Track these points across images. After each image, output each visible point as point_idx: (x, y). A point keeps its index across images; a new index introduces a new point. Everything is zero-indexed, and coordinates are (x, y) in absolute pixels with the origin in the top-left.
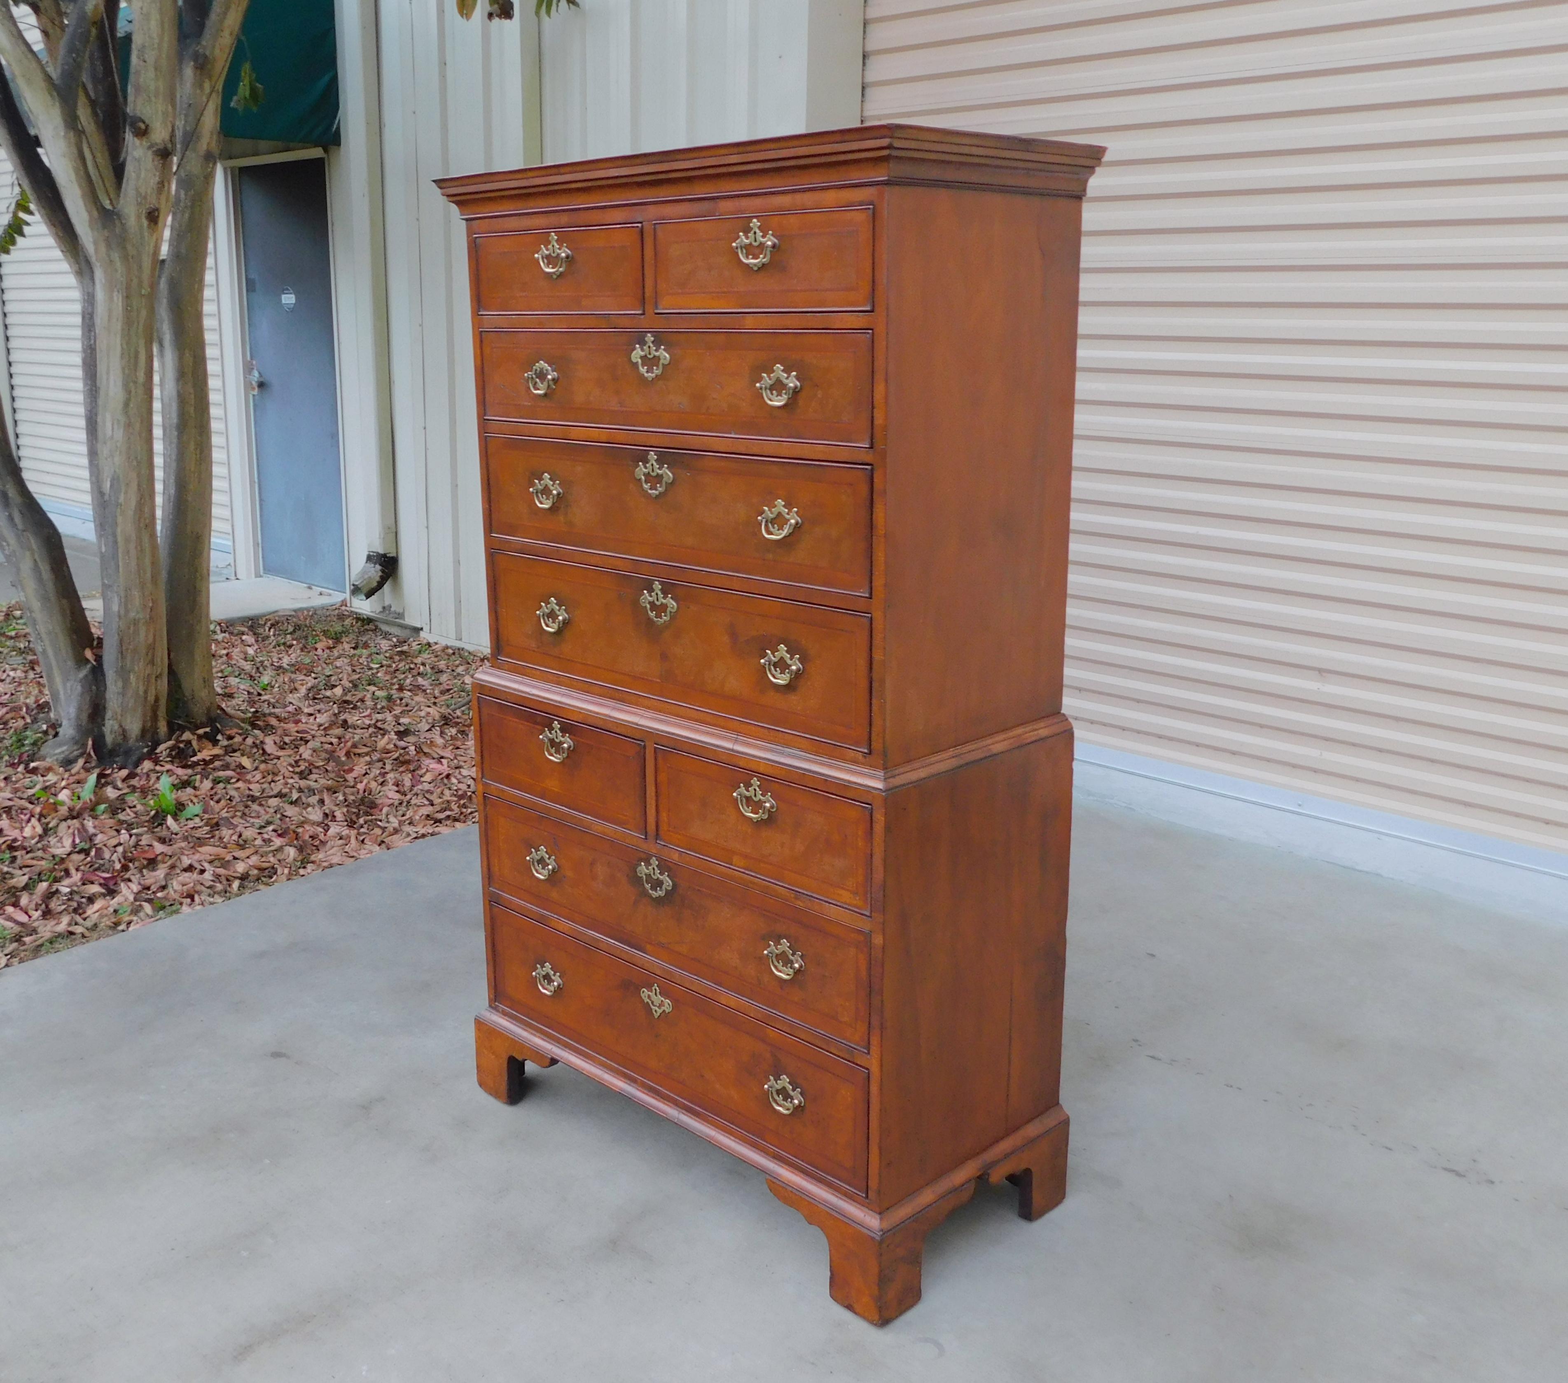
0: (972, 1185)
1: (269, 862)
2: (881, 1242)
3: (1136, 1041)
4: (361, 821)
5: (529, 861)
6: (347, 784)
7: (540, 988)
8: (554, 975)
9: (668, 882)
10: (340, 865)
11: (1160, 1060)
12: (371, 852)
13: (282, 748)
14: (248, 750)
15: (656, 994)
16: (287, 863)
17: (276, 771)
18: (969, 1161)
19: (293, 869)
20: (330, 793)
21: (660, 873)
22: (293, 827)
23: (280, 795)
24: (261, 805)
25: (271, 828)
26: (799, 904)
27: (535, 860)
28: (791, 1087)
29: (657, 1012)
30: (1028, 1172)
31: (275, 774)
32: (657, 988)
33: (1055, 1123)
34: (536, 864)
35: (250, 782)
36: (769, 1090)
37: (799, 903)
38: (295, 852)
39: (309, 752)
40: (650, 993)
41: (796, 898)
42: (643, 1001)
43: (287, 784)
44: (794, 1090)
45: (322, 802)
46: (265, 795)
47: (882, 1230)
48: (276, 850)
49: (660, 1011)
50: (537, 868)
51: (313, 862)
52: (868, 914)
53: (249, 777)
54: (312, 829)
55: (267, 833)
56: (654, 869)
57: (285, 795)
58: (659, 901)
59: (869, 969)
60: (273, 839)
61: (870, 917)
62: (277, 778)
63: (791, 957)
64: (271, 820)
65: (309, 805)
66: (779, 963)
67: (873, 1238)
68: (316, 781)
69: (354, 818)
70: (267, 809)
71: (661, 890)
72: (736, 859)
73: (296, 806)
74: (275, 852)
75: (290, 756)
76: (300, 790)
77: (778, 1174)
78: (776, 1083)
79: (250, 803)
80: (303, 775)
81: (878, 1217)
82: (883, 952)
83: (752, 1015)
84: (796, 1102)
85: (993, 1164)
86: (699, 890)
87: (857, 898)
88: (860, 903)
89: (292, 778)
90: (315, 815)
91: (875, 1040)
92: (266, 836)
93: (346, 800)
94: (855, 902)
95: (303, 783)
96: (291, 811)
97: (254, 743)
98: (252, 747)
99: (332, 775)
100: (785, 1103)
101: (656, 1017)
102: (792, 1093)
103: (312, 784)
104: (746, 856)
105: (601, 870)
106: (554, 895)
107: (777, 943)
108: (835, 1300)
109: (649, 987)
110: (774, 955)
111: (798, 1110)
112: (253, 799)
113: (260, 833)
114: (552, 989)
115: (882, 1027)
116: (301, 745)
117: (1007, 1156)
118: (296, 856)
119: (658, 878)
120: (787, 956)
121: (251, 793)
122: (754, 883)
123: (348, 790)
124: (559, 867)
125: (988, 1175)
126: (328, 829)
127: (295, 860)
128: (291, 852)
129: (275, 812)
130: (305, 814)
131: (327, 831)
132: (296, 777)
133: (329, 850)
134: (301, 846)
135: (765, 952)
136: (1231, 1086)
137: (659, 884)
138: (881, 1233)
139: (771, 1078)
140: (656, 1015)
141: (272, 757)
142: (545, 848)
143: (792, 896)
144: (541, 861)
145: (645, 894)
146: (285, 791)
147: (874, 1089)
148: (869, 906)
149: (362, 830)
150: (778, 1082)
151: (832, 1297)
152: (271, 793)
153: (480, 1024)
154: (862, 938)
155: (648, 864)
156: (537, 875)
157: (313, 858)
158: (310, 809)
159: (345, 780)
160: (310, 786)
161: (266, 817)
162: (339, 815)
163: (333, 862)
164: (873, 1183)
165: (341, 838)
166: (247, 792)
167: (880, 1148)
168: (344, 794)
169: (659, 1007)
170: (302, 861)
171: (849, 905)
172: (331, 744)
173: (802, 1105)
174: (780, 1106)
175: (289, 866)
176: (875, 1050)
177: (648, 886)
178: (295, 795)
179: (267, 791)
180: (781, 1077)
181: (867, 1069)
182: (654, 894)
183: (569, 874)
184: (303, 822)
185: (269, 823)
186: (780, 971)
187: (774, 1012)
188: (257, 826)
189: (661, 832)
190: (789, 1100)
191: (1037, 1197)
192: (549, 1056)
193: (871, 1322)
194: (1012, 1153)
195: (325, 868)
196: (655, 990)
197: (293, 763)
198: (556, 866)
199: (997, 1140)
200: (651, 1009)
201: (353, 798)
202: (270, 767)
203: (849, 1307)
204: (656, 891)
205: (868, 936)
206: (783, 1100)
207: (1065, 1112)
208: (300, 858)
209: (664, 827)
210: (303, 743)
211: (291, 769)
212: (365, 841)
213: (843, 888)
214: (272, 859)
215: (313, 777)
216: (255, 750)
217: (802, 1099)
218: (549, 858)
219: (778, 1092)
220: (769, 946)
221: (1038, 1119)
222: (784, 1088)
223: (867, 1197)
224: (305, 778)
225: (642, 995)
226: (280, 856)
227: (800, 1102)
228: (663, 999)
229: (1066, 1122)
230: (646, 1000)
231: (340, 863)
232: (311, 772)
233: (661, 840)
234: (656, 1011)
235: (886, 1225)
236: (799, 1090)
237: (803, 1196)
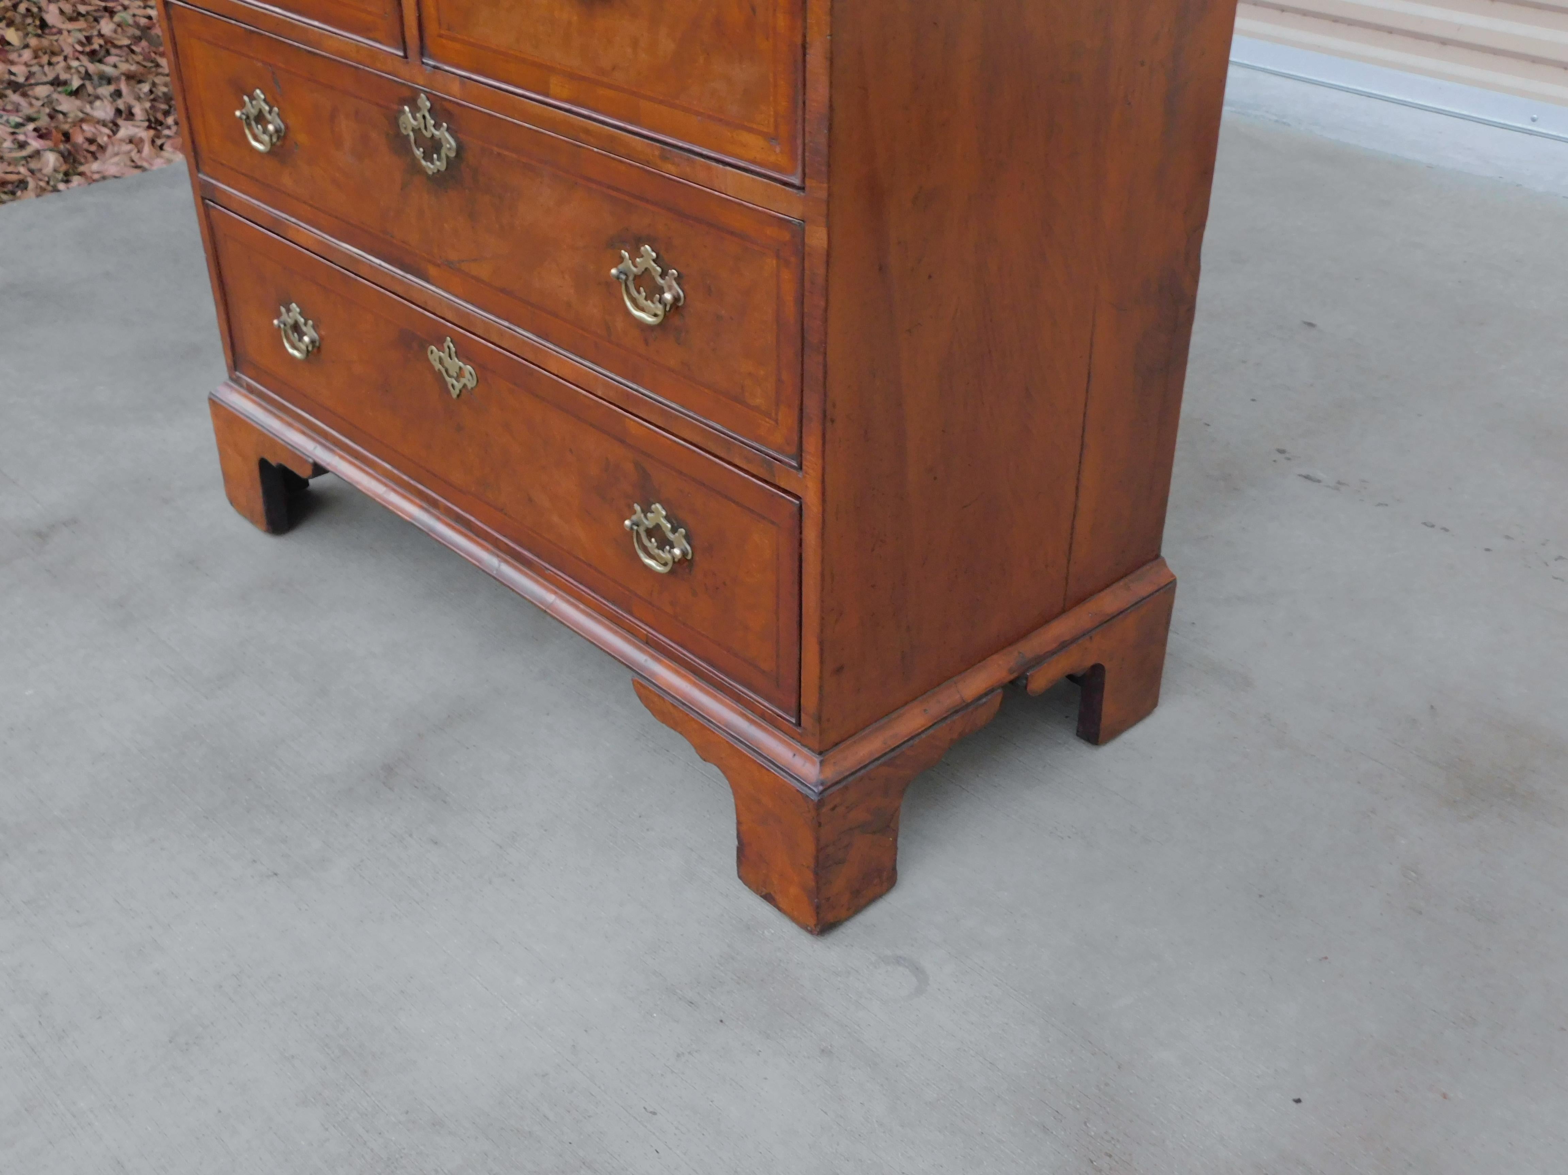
0: (996, 699)
1: (19, 173)
2: (820, 804)
3: (1281, 452)
4: (170, 120)
5: (240, 118)
6: (160, 70)
7: (287, 345)
8: (306, 324)
9: (449, 143)
10: (115, 177)
11: (1319, 481)
12: (169, 161)
13: (71, 19)
14: (18, 19)
15: (450, 356)
16: (45, 175)
17: (56, 49)
18: (995, 657)
19: (52, 183)
20: (133, 82)
21: (434, 126)
22: (66, 127)
23: (56, 83)
24: (24, 95)
25: (31, 126)
26: (670, 170)
27: (252, 117)
28: (669, 526)
29: (455, 386)
30: (1097, 670)
31: (53, 53)
32: (451, 345)
33: (1149, 589)
34: (253, 123)
35: (12, 63)
36: (632, 529)
37: (669, 167)
38: (57, 159)
39: (112, 26)
40: (441, 354)
41: (664, 158)
42: (432, 367)
43: (69, 68)
44: (674, 530)
45: (118, 94)
46: (32, 81)
47: (822, 784)
48: (30, 157)
49: (458, 386)
50: (256, 131)
51: (81, 174)
52: (796, 181)
53: (13, 56)
54: (93, 130)
55: (25, 134)
56: (424, 117)
57: (65, 83)
58: (439, 181)
59: (801, 300)
60: (30, 141)
61: (802, 188)
62: (55, 59)
63: (660, 281)
64: (35, 116)
65: (98, 97)
66: (639, 292)
67: (806, 797)
68: (115, 66)
69: (160, 116)
70: (34, 101)
71: (439, 159)
72: (555, 84)
73: (77, 98)
74: (29, 159)
75: (80, 30)
76: (87, 76)
77: (653, 674)
78: (646, 516)
79: (9, 92)
80: (93, 55)
81: (817, 759)
82: (828, 263)
83: (600, 394)
84: (677, 551)
85: (1038, 660)
86: (499, 154)
87: (778, 150)
88: (783, 160)
89: (78, 59)
90: (103, 110)
91: (812, 444)
92: (21, 138)
93: (151, 92)
94: (772, 158)
95: (92, 68)
96: (67, 105)
97: (28, 10)
98: (24, 16)
99: (139, 58)
100: (660, 552)
101: (455, 396)
102: (671, 536)
103: (108, 70)
104: (572, 76)
105: (346, 126)
106: (287, 181)
107: (635, 253)
108: (746, 883)
109: (439, 342)
110: (631, 278)
111: (681, 565)
112: (15, 87)
113: (13, 133)
114: (303, 347)
115: (825, 418)
116: (102, 17)
117: (1063, 646)
118: (58, 164)
119: (433, 136)
120: (653, 279)
121: (13, 78)
122: (587, 131)
123: (158, 80)
124: (287, 127)
125: (1027, 678)
126: (118, 131)
127: (56, 170)
128: (51, 159)
129: (43, 105)
130: (88, 109)
131: (114, 133)
132: (85, 60)
133: (111, 157)
134: (70, 153)
135: (614, 271)
136: (1433, 526)
137: (433, 147)
138: (821, 788)
139: (637, 508)
140: (455, 393)
141: (54, 30)
142: (263, 93)
143: (657, 153)
144: (260, 118)
145: (415, 169)
146: (64, 76)
147: (811, 535)
148: (800, 162)
149: (166, 132)
150: (649, 515)
151: (740, 877)
152: (45, 79)
153: (217, 407)
154: (786, 236)
155: (415, 108)
156: (255, 144)
157: (82, 169)
158: (98, 103)
159: (158, 65)
160: (104, 72)
161: (27, 110)
162: (137, 110)
163: (107, 174)
164: (810, 701)
165: (131, 142)
166: (7, 77)
167: (821, 643)
168: (154, 84)
169: (457, 379)
170: (66, 174)
171: (761, 165)
172: (150, 18)
173: (689, 557)
174: (652, 557)
175: (46, 179)
176: (812, 461)
177: (419, 152)
178: (76, 83)
179: (38, 76)
180: (653, 507)
181: (798, 498)
182: (430, 167)
183: (302, 138)
184: (82, 120)
185: (30, 119)
186: (642, 310)
187: (635, 386)
188: (13, 124)
189: (428, 41)
190: (668, 548)
191: (1109, 708)
192: (311, 460)
193: (804, 926)
194: (1074, 640)
195: (94, 181)
196: (449, 347)
197: (84, 40)
198: (283, 127)
199: (1046, 620)
200: (445, 383)
201: (165, 89)
202: (45, 42)
203: (768, 898)
204: (432, 162)
205: (798, 233)
206: (658, 548)
207: (1169, 570)
208: (64, 168)
209: (431, 28)
210: (107, 14)
211: (79, 48)
212: (165, 147)
213: (751, 130)
214: (22, 170)
215: (111, 59)
216: (29, 20)
217: (688, 548)
218: (270, 112)
219: (650, 533)
220: (622, 259)
221: (1121, 583)
222: (658, 526)
223: (799, 724)
224: (100, 61)
225: (431, 357)
226: (33, 165)
227: (684, 553)
228: (461, 364)
229: (1170, 587)
230: (438, 366)
231: (117, 175)
232: (108, 53)
233: (431, 57)
234: (453, 386)
235: (831, 773)
236: (682, 530)
237: (693, 715)
